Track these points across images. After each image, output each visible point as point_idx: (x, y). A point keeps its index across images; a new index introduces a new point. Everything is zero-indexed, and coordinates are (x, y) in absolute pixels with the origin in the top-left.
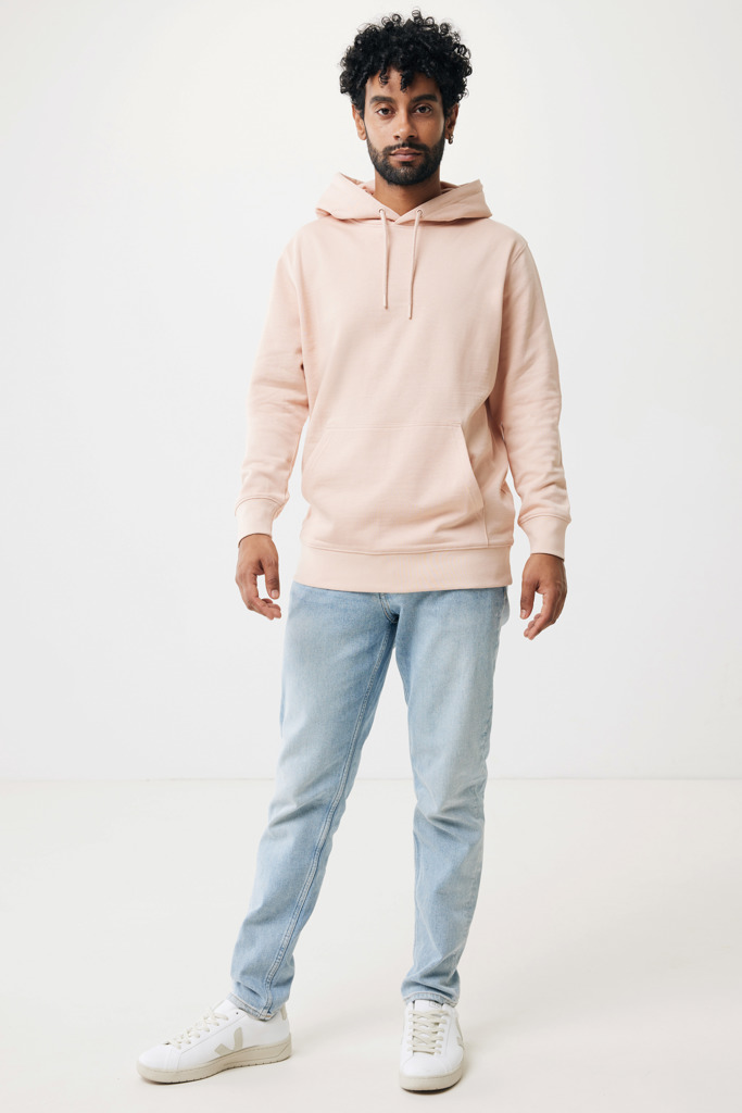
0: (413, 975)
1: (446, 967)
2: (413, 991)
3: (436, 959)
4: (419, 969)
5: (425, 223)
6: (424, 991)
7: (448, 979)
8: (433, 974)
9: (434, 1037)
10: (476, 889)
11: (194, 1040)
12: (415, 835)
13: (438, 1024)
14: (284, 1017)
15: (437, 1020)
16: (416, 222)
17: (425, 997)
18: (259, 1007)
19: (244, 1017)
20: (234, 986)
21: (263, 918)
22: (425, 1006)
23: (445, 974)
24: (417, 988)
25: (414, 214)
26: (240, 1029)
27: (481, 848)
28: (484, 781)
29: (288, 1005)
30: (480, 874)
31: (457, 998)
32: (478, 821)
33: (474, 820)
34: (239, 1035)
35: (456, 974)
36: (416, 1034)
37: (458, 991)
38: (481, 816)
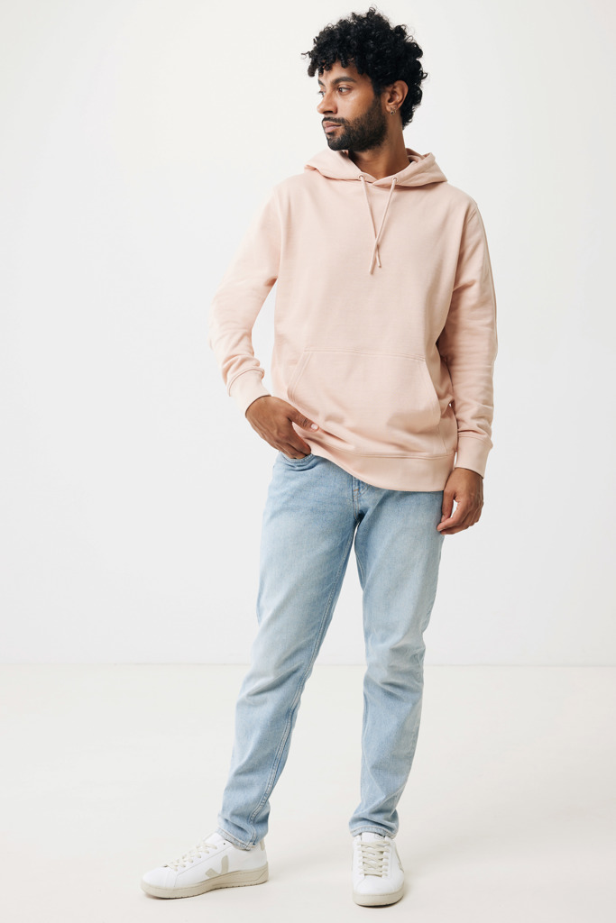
0: (360, 813)
1: (389, 806)
2: (360, 825)
3: (380, 799)
4: (366, 806)
5: (400, 188)
6: (369, 825)
7: (390, 815)
8: (379, 811)
9: (380, 863)
10: (415, 742)
11: (188, 864)
12: (365, 695)
13: (382, 852)
14: (263, 848)
15: (382, 849)
16: (393, 187)
17: (370, 830)
18: (246, 840)
19: (230, 847)
20: (223, 823)
21: (250, 769)
22: (370, 837)
23: (388, 811)
24: (363, 822)
25: (391, 180)
26: (227, 856)
27: (420, 707)
28: (424, 651)
29: (266, 839)
30: (418, 728)
31: (397, 831)
32: (418, 684)
33: (416, 683)
34: (225, 862)
35: (395, 813)
36: (365, 860)
37: (397, 826)
38: (420, 680)
